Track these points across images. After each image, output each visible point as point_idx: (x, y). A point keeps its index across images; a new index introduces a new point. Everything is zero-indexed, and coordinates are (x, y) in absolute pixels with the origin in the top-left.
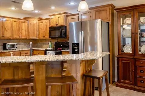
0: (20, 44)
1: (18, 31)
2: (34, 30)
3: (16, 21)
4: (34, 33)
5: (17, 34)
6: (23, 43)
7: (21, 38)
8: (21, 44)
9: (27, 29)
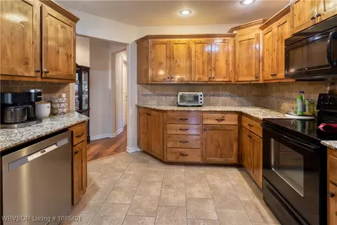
0: (219, 96)
1: (206, 65)
2: (249, 58)
3: (200, 43)
4: (249, 66)
5: (203, 71)
6: (227, 93)
7: (213, 80)
8: (222, 96)
9: (231, 58)
